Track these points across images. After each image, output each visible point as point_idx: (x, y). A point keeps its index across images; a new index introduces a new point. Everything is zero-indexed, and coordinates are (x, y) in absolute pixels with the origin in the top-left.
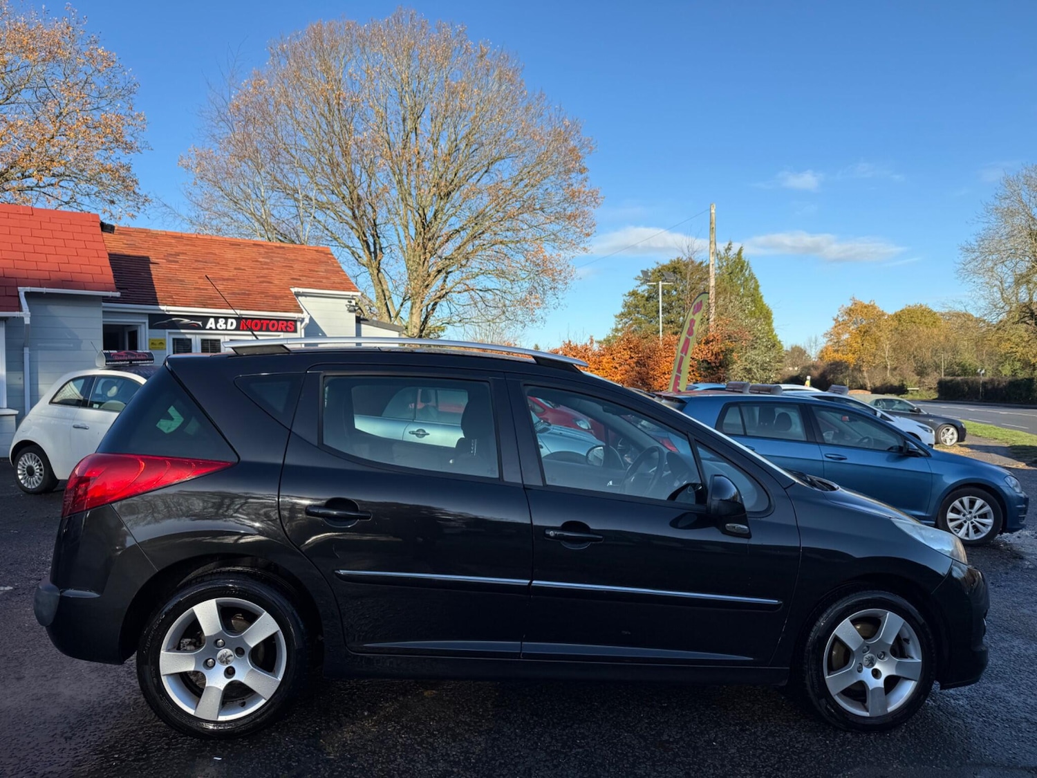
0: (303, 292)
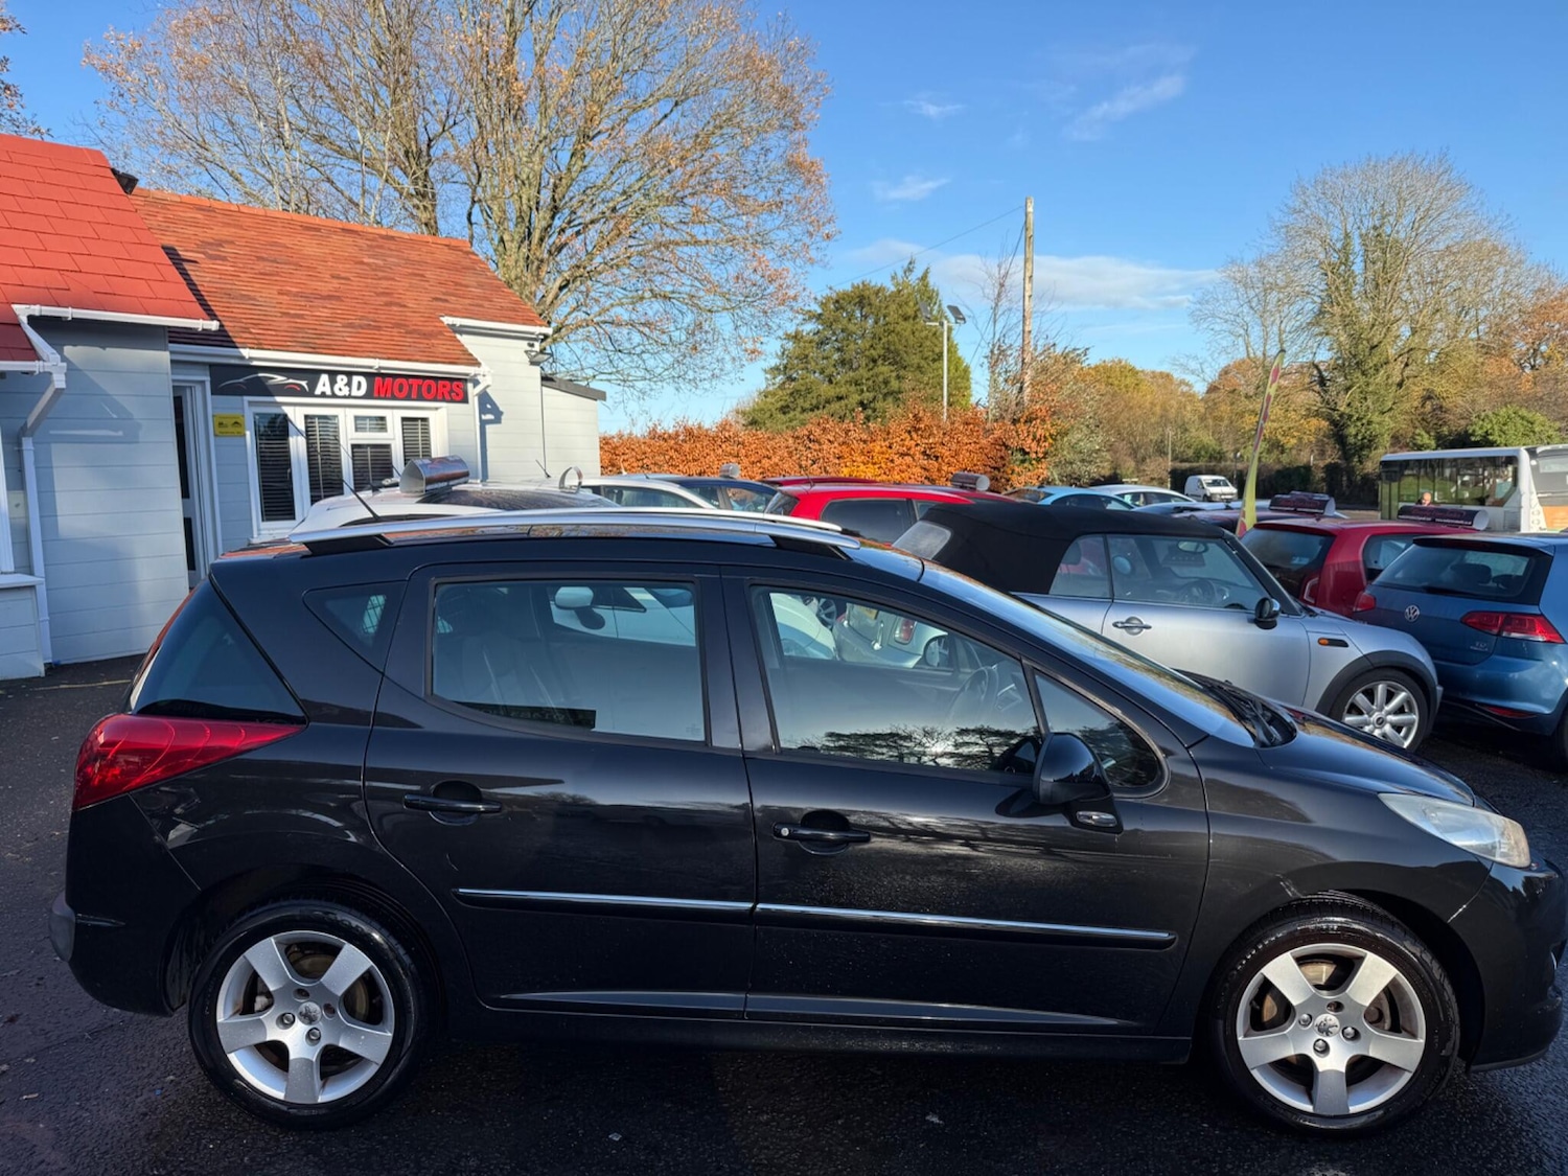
0: (461, 326)
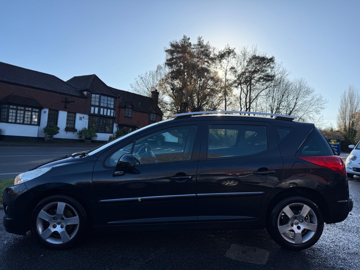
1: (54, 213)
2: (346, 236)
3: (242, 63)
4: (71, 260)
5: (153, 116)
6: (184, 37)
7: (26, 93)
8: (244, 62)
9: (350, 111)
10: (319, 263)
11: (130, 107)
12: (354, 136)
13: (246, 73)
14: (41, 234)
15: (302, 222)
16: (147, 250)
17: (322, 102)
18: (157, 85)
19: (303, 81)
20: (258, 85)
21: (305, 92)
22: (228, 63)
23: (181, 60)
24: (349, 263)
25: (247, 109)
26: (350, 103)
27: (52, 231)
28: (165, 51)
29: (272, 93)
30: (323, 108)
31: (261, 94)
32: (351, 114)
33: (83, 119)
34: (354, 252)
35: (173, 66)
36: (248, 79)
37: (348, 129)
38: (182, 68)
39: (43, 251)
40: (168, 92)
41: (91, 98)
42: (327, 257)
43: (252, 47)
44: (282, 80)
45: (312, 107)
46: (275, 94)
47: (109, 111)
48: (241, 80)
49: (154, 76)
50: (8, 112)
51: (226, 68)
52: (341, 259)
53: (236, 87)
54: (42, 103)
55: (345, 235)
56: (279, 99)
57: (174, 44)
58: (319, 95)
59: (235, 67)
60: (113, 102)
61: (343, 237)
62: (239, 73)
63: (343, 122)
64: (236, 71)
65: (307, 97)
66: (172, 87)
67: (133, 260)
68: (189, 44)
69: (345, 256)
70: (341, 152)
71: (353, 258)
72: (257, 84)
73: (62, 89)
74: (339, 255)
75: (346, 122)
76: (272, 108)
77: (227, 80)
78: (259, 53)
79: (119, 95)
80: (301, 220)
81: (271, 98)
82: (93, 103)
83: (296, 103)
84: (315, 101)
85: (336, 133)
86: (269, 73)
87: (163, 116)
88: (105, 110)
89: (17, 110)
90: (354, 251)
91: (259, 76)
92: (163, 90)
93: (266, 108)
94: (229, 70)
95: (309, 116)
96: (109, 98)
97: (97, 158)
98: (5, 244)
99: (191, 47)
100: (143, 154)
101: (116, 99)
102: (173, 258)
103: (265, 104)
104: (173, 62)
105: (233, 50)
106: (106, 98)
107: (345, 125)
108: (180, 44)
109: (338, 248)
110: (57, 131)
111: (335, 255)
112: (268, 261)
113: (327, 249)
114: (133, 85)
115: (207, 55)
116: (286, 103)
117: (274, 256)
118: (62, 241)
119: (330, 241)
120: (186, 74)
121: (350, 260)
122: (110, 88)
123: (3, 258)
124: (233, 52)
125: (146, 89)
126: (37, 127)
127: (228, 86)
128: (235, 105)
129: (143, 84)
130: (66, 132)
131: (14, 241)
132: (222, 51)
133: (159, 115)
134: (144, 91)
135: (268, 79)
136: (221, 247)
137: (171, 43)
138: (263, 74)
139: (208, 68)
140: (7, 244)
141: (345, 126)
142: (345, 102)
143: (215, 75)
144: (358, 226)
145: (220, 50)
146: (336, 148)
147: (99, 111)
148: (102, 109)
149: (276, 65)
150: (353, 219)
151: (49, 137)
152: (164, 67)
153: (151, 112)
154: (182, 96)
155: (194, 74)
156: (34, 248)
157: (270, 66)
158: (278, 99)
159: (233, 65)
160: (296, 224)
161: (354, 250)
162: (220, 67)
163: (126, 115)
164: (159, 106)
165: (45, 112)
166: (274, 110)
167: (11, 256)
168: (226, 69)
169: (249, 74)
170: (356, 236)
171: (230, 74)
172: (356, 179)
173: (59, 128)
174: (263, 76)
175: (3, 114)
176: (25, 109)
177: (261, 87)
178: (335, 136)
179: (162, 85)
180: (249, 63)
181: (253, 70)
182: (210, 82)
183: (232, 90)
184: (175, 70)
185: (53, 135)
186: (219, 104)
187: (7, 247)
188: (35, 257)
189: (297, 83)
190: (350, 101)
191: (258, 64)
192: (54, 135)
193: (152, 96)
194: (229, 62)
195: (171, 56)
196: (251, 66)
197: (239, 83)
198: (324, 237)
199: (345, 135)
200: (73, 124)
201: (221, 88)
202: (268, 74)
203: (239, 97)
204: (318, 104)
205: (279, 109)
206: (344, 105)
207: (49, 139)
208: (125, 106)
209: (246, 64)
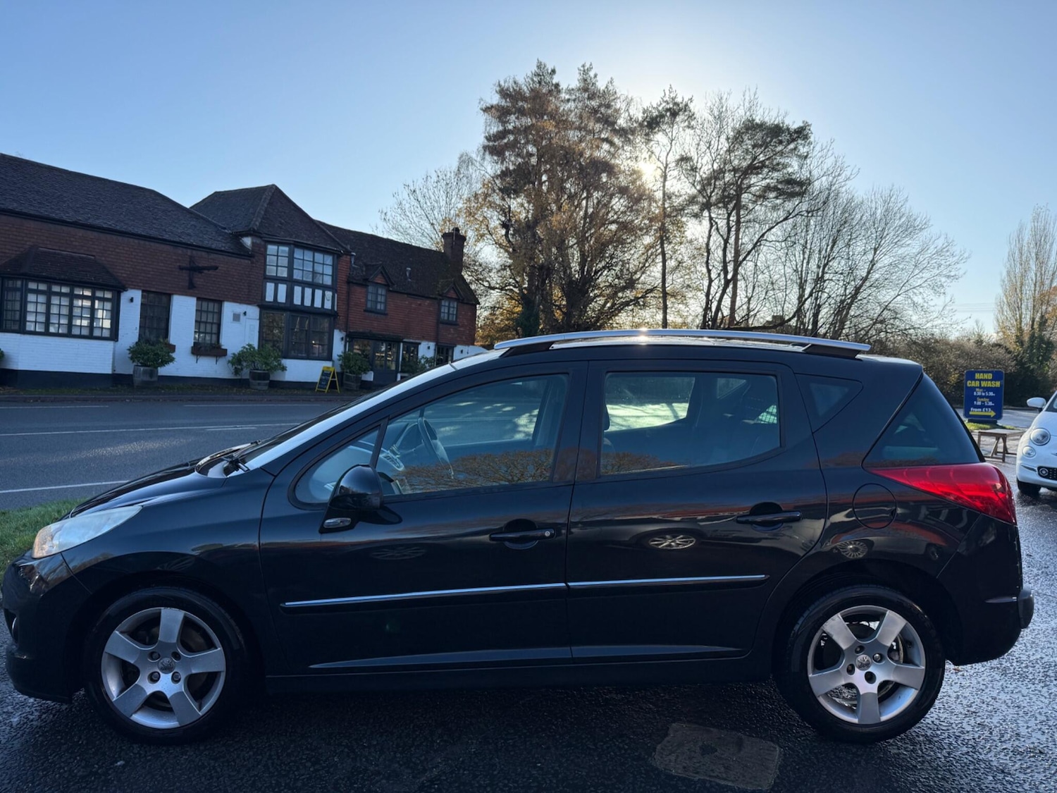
1: (152, 639)
2: (1012, 693)
3: (712, 142)
4: (203, 779)
5: (449, 307)
6: (539, 67)
7: (74, 243)
8: (719, 141)
9: (1035, 285)
10: (928, 786)
11: (380, 282)
12: (1047, 358)
13: (724, 173)
14: (114, 699)
15: (880, 661)
16: (424, 744)
17: (952, 260)
18: (460, 212)
19: (895, 196)
20: (760, 210)
21: (901, 230)
22: (671, 143)
23: (531, 136)
24: (1018, 785)
25: (727, 283)
26: (1035, 260)
27: (147, 691)
28: (482, 109)
29: (803, 234)
30: (955, 277)
31: (770, 236)
32: (1037, 292)
33: (242, 317)
34: (1032, 746)
35: (507, 154)
36: (732, 192)
37: (1026, 338)
38: (534, 160)
39: (124, 748)
40: (491, 235)
41: (264, 255)
42: (952, 763)
43: (742, 93)
44: (832, 195)
45: (921, 274)
46: (810, 235)
47: (319, 293)
48: (709, 193)
49: (450, 186)
50: (24, 303)
51: (667, 158)
52: (992, 770)
53: (696, 216)
54: (122, 273)
55: (1009, 689)
56: (824, 252)
57: (507, 89)
58: (943, 237)
59: (692, 154)
60: (331, 267)
61: (1003, 696)
62: (705, 173)
63: (1013, 316)
64: (696, 168)
65: (907, 243)
66: (503, 219)
67: (382, 779)
68: (553, 88)
69: (1005, 760)
70: (1005, 407)
71: (1029, 768)
72: (756, 208)
73: (179, 231)
74: (989, 755)
75: (1023, 316)
76: (801, 278)
77: (667, 196)
78: (764, 113)
79: (348, 247)
80: (877, 655)
81: (799, 248)
82: (271, 271)
83: (873, 263)
84: (930, 257)
85: (991, 350)
86: (794, 174)
87: (478, 306)
88: (308, 291)
89: (49, 294)
90: (1033, 743)
91: (764, 182)
92: (477, 226)
93: (784, 279)
94: (674, 164)
95: (912, 300)
96: (319, 257)
97: (273, 477)
98: (14, 725)
99: (561, 95)
100: (413, 450)
101: (338, 258)
102: (499, 773)
103: (781, 267)
104: (506, 144)
105: (686, 105)
106: (308, 255)
107: (1021, 327)
108: (525, 89)
109: (987, 733)
110: (169, 356)
111: (975, 756)
112: (778, 781)
113: (953, 737)
114: (389, 214)
115: (608, 122)
116: (843, 262)
117: (795, 762)
118: (178, 721)
119: (962, 711)
120: (544, 178)
121: (1020, 772)
122: (321, 226)
123: (7, 774)
124: (685, 111)
125: (429, 226)
126: (110, 344)
127: (671, 212)
128: (692, 269)
129: (419, 211)
130: (193, 358)
131: (40, 717)
132: (654, 108)
133: (467, 304)
134: (420, 230)
135: (789, 191)
136: (642, 734)
137: (500, 85)
138: (775, 174)
139: (613, 161)
140: (20, 726)
141: (1020, 329)
142: (1021, 257)
143: (633, 182)
144: (1047, 658)
145: (646, 105)
146: (991, 398)
147: (290, 294)
148: (298, 290)
149: (814, 147)
150: (1034, 634)
151: (145, 372)
152: (479, 159)
153: (443, 296)
154: (535, 247)
155: (568, 178)
156: (99, 737)
157: (796, 153)
158: (820, 252)
159: (686, 151)
160: (862, 666)
161: (1033, 740)
162: (645, 155)
163: (369, 305)
164: (466, 277)
165: (132, 300)
166: (808, 283)
167: (31, 767)
168: (665, 163)
169: (735, 177)
170: (1040, 691)
171: (678, 177)
172: (1046, 499)
173: (175, 346)
174: (775, 181)
175: (9, 307)
176: (72, 291)
177: (769, 214)
178: (987, 359)
179: (475, 214)
180: (733, 143)
181: (745, 164)
182: (618, 203)
183: (684, 226)
184: (511, 168)
185: (157, 368)
186: (643, 269)
187: (19, 735)
188: (99, 769)
189: (876, 203)
190: (1037, 254)
191: (761, 146)
192: (159, 368)
193: (445, 246)
194: (674, 142)
195: (500, 124)
196: (740, 152)
197: (703, 204)
198: (945, 698)
199: (1018, 355)
200: (215, 334)
201: (651, 220)
202: (789, 175)
203: (704, 245)
204: (940, 266)
205: (825, 281)
206: (1018, 265)
207: (147, 378)
208: (366, 280)
209: (725, 145)
